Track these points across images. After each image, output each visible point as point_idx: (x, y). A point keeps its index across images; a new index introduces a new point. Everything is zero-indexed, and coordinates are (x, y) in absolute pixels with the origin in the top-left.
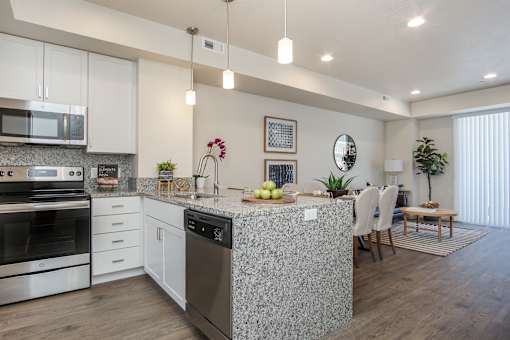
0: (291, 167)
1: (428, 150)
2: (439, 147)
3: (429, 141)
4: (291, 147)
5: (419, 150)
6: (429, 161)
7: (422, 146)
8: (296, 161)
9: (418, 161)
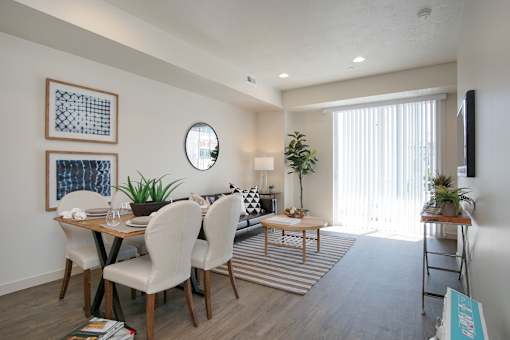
0: (107, 164)
1: (299, 146)
2: (310, 143)
3: (300, 136)
4: (106, 133)
5: (291, 146)
6: (299, 157)
7: (293, 142)
8: (116, 155)
9: (290, 159)
